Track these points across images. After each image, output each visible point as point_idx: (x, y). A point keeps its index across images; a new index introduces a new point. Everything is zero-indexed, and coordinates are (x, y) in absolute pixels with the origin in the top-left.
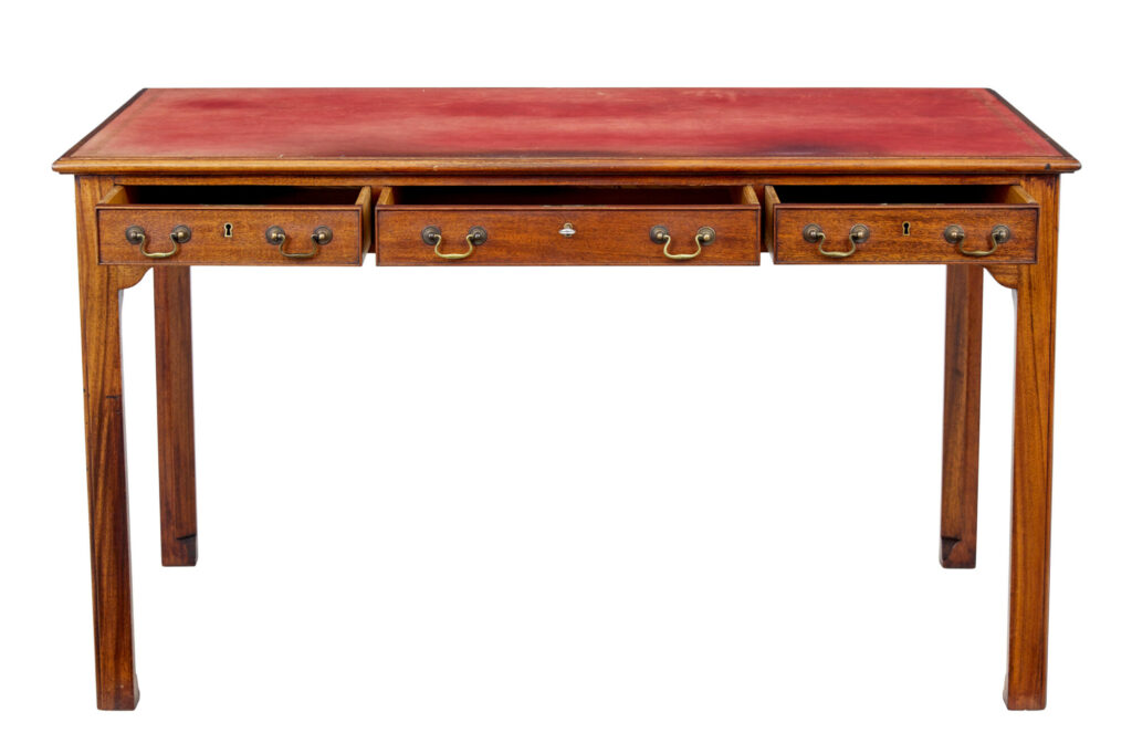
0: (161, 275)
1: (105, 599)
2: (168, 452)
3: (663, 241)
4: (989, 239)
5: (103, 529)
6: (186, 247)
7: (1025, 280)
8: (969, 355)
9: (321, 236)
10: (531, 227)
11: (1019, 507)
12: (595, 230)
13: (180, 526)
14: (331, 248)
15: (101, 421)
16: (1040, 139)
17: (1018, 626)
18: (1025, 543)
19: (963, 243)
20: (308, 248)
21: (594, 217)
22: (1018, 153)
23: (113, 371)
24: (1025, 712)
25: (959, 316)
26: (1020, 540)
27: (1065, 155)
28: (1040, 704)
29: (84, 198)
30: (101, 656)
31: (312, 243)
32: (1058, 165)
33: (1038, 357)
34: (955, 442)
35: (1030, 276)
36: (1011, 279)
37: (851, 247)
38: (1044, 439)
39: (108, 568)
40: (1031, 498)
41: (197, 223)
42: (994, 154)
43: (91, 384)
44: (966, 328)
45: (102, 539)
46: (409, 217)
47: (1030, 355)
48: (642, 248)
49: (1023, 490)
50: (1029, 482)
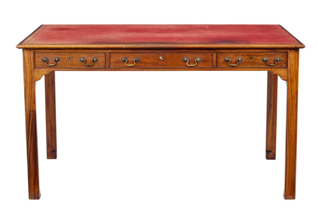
0: (47, 77)
1: (31, 168)
2: (49, 127)
3: (187, 61)
4: (274, 61)
5: (30, 149)
6: (58, 63)
7: (289, 78)
8: (274, 100)
9: (95, 60)
10: (151, 57)
11: (288, 142)
12: (168, 58)
13: (52, 147)
14: (97, 63)
15: (30, 118)
16: (294, 39)
17: (287, 176)
18: (289, 153)
19: (267, 62)
20: (91, 63)
21: (168, 54)
22: (288, 43)
23: (33, 104)
24: (290, 200)
25: (271, 89)
26: (288, 152)
27: (301, 43)
28: (294, 198)
29: (25, 55)
30: (30, 184)
31: (92, 62)
32: (299, 46)
33: (293, 100)
34: (270, 124)
35: (291, 77)
36: (285, 78)
37: (237, 63)
38: (295, 124)
39: (32, 159)
40: (291, 140)
41: (61, 56)
42: (281, 43)
43: (27, 108)
44: (273, 92)
45: (30, 151)
46: (118, 55)
47: (291, 100)
48: (181, 63)
49: (289, 138)
50: (291, 135)
